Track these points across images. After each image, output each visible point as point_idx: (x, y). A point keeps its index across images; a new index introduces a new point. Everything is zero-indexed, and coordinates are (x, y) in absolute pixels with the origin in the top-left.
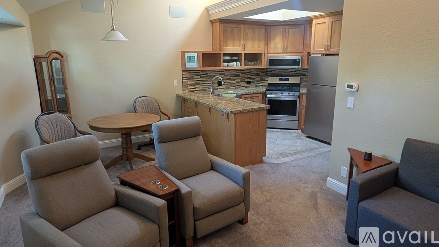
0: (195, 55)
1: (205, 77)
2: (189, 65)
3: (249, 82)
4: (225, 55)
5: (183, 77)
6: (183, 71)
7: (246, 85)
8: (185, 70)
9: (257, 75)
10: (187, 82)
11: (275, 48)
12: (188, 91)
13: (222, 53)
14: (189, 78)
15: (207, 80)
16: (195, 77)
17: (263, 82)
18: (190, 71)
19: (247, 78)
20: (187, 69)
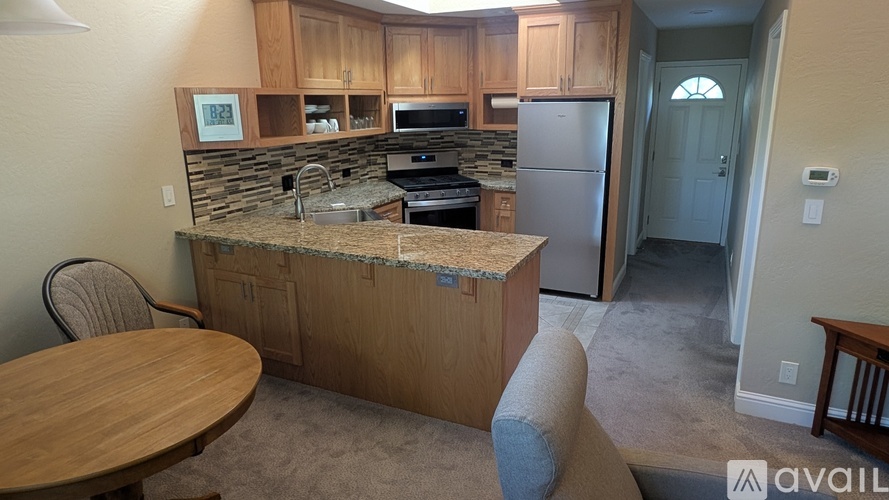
0: (232, 99)
1: (249, 167)
2: (209, 134)
3: (346, 173)
4: (310, 100)
5: (189, 174)
6: (186, 153)
7: (340, 181)
8: (196, 151)
9: (361, 151)
10: (203, 190)
11: (406, 82)
12: (208, 218)
13: (302, 94)
14: (209, 175)
15: (255, 178)
16: (225, 170)
17: (373, 168)
18: (208, 151)
19: (344, 161)
20: (202, 148)
